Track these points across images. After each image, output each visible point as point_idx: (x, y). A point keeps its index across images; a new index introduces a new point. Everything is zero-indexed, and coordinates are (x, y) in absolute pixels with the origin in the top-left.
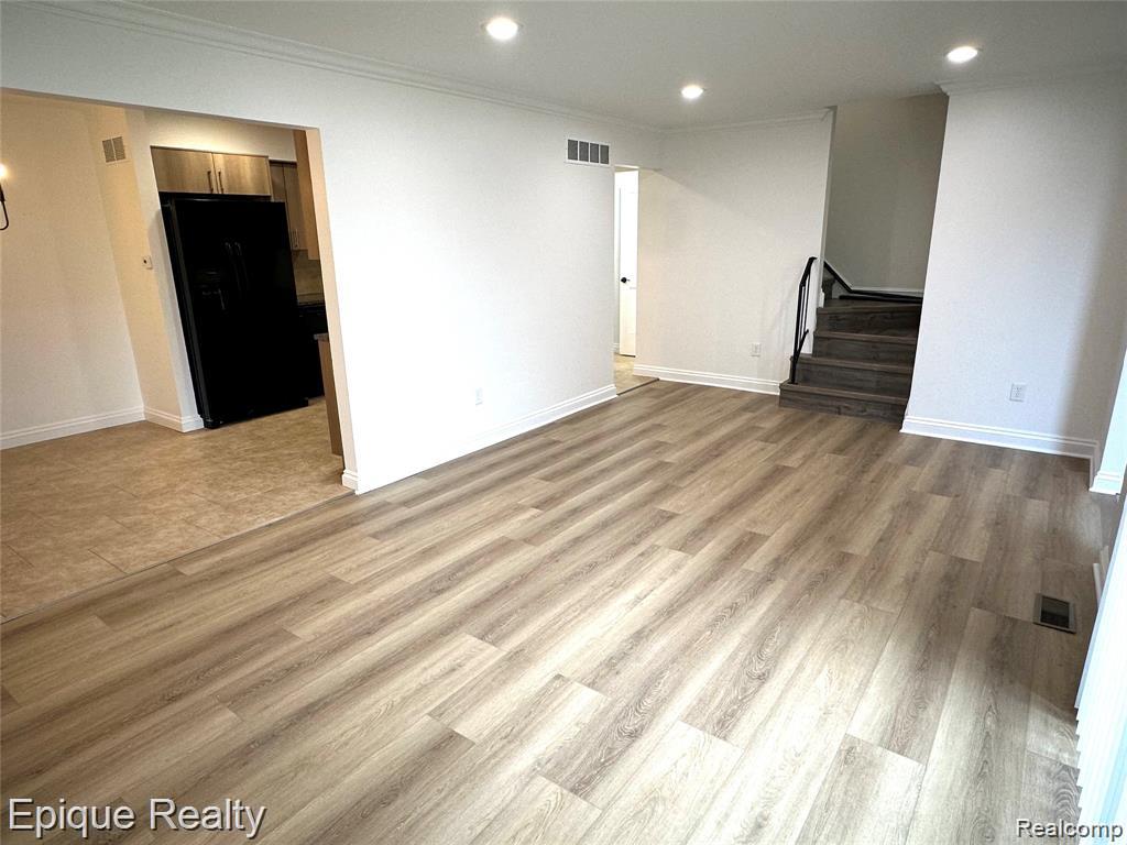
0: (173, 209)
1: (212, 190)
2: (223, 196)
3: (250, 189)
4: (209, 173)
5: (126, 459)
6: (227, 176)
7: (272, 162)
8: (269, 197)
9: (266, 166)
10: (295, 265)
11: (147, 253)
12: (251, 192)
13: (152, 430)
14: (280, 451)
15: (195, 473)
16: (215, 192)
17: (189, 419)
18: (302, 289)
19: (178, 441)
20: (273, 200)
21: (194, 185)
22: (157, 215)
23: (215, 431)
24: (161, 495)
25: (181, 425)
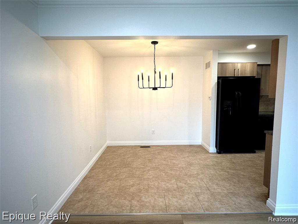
0: (220, 81)
1: (235, 75)
2: (238, 77)
3: (248, 74)
4: (235, 69)
5: (190, 158)
6: (241, 71)
7: (258, 65)
8: (255, 76)
9: (256, 66)
10: (260, 101)
11: (210, 95)
12: (249, 75)
13: (201, 149)
14: (240, 172)
15: (207, 172)
16: (236, 76)
17: (212, 149)
18: (262, 109)
19: (207, 155)
20: (256, 77)
21: (229, 74)
22: (216, 84)
23: (219, 154)
24: (194, 177)
25: (209, 150)
